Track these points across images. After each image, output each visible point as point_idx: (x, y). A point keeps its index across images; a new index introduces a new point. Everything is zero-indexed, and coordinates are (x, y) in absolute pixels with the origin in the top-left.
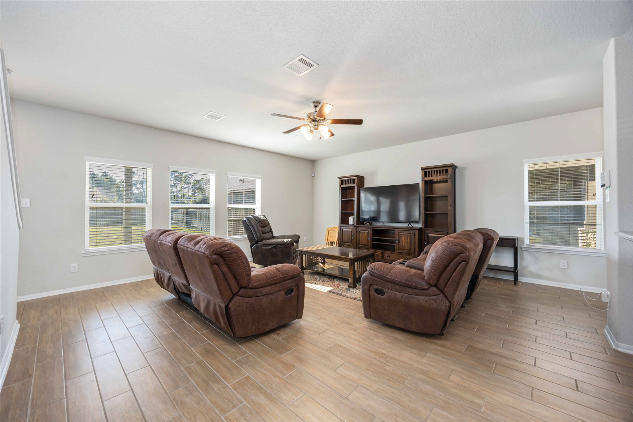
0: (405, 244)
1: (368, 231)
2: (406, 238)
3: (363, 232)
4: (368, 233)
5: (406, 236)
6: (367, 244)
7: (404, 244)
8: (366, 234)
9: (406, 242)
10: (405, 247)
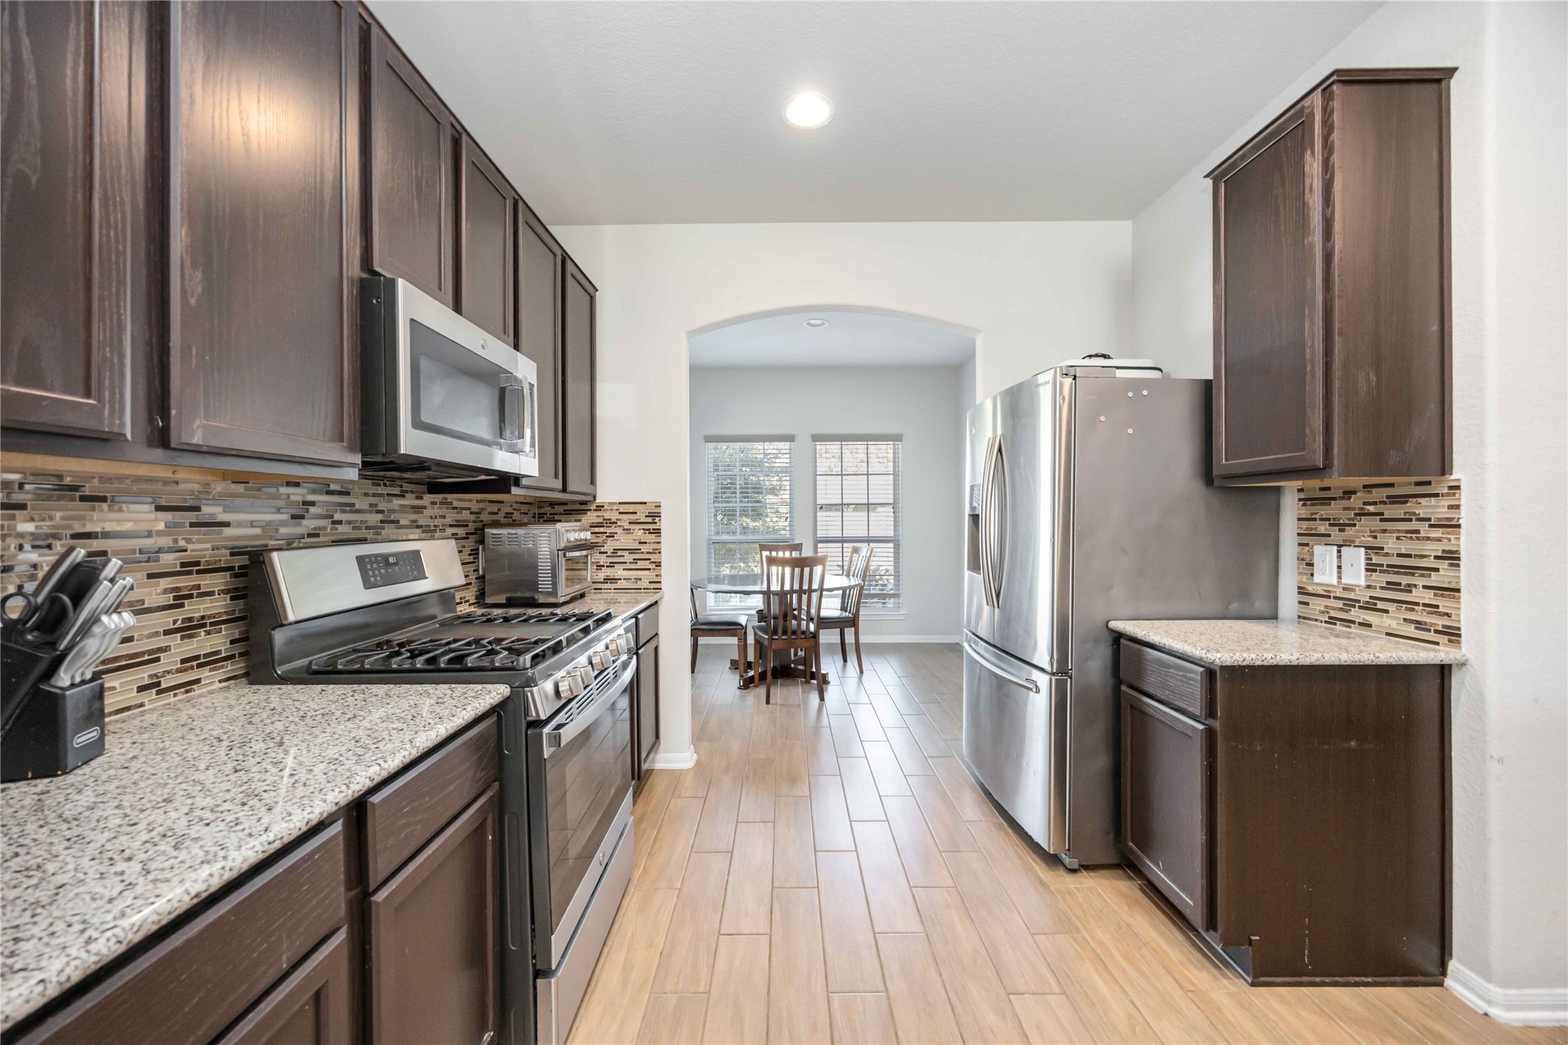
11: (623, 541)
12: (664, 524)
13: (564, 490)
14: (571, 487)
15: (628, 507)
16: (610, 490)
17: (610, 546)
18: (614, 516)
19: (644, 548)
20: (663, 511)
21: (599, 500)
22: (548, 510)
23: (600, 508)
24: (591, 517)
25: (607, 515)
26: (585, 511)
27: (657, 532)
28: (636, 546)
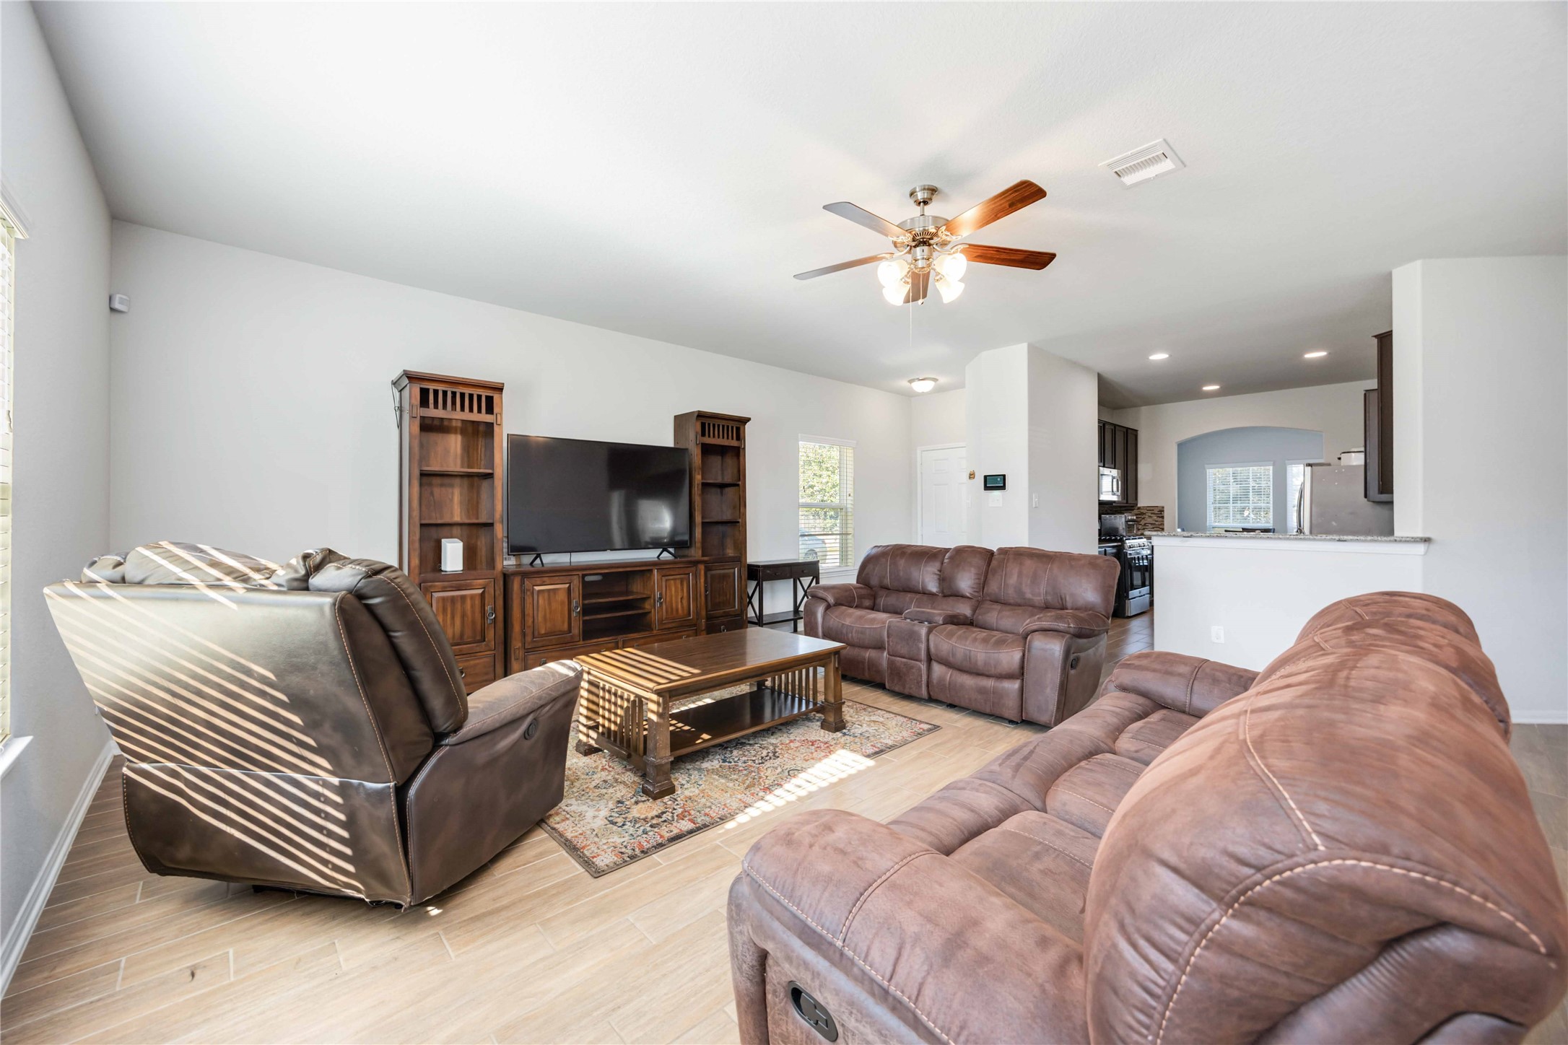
0: (677, 602)
1: (567, 585)
2: (679, 586)
3: (549, 590)
4: (569, 589)
5: (678, 582)
6: (566, 627)
7: (674, 605)
8: (562, 596)
9: (680, 597)
10: (677, 610)
11: (1149, 520)
12: (1166, 514)
13: (1127, 503)
14: (1129, 502)
15: (1150, 509)
16: (1143, 501)
17: (1143, 522)
18: (1144, 511)
19: (1157, 523)
20: (1165, 509)
21: (1139, 505)
22: (1119, 509)
23: (1139, 508)
24: (1136, 511)
25: (1142, 511)
26: (1133, 510)
27: (1163, 517)
28: (1154, 522)
